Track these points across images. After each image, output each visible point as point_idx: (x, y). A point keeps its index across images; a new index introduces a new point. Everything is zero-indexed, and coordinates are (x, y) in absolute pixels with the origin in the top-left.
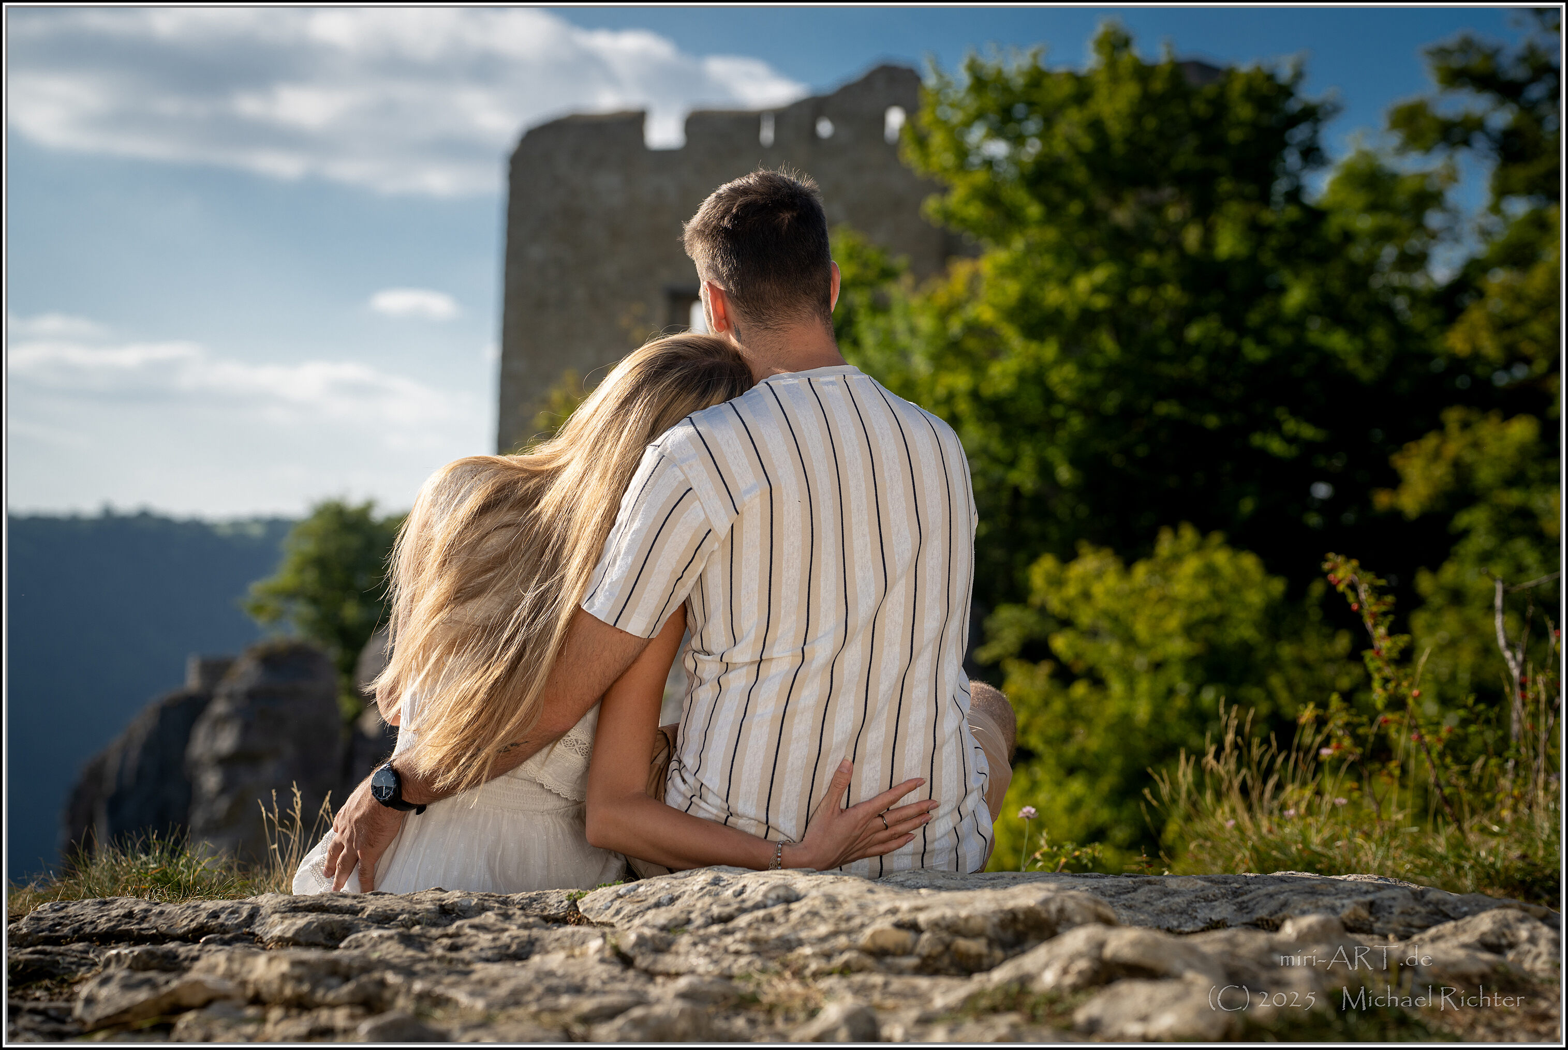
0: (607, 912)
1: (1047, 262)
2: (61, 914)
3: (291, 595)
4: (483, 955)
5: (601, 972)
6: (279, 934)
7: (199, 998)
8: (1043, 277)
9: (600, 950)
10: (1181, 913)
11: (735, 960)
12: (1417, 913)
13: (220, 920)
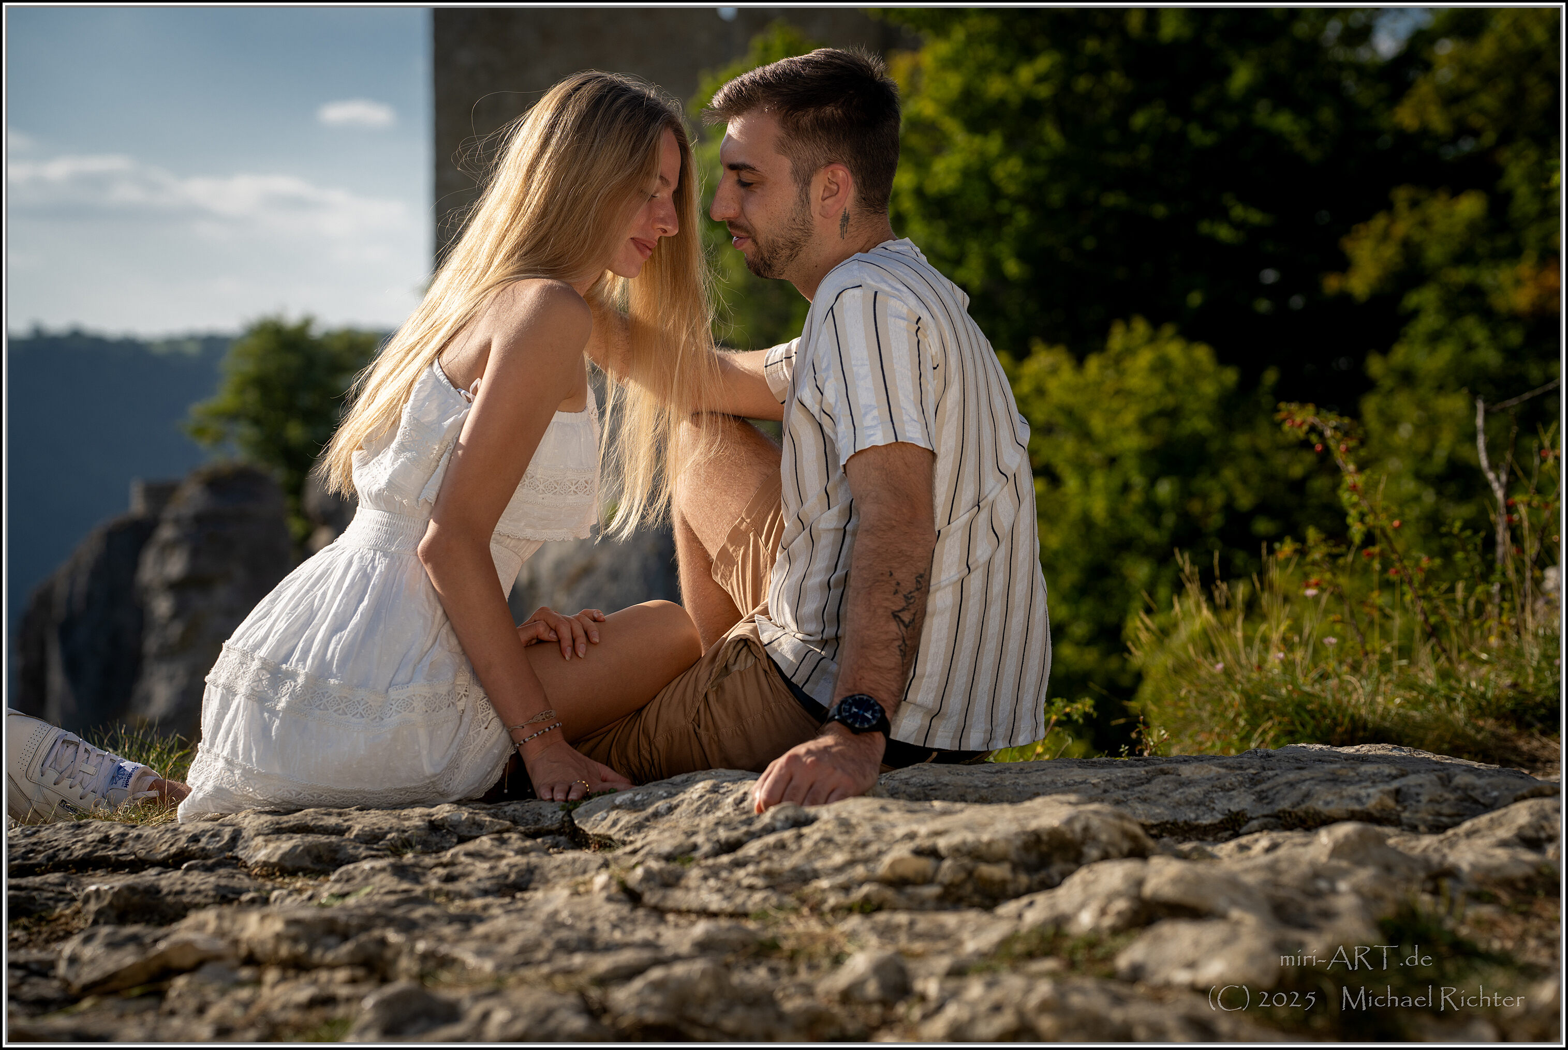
0: (604, 823)
1: (987, 52)
2: (34, 840)
3: (233, 417)
4: (481, 885)
5: (610, 912)
6: (263, 859)
7: (189, 960)
8: (984, 69)
9: (605, 887)
10: (1199, 804)
11: (749, 896)
12: (1446, 800)
13: (201, 845)
